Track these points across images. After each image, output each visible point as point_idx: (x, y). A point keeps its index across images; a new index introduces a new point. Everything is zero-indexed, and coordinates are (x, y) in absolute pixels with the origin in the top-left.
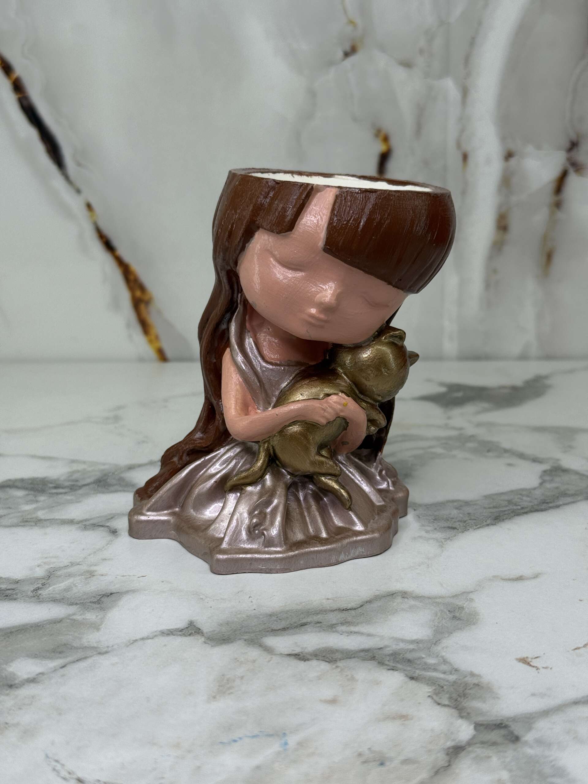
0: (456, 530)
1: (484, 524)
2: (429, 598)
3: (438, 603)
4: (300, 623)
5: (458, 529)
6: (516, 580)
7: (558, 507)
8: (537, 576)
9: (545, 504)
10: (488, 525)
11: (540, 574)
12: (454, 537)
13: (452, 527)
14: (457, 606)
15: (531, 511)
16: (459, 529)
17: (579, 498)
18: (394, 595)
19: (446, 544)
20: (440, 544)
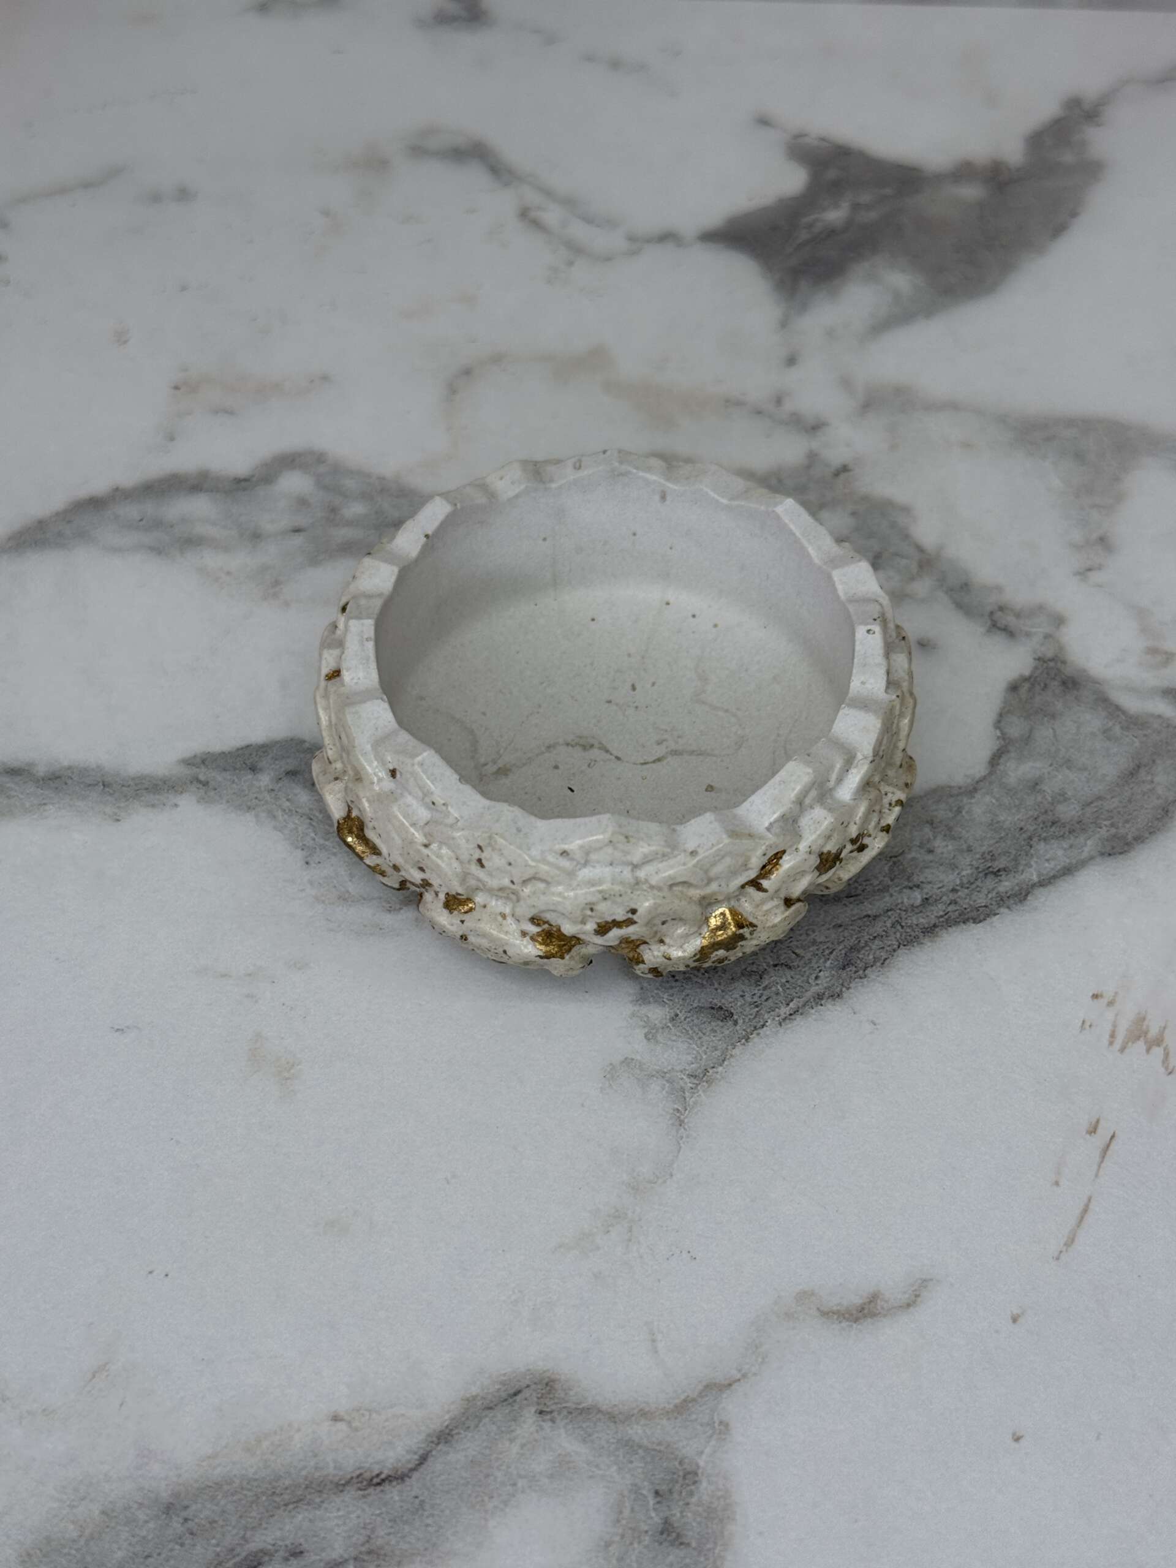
0: (728, 1029)
1: (809, 994)
2: (612, 1417)
3: (630, 1446)
4: (244, 1554)
5: (736, 1023)
6: (856, 1320)
7: (1022, 895)
8: (917, 1296)
9: (990, 882)
10: (819, 998)
11: (925, 1283)
12: (720, 1069)
13: (721, 1008)
14: (681, 1463)
15: (949, 922)
16: (740, 1022)
17: (1090, 846)
18: (518, 1398)
19: (695, 1103)
20: (676, 1106)
